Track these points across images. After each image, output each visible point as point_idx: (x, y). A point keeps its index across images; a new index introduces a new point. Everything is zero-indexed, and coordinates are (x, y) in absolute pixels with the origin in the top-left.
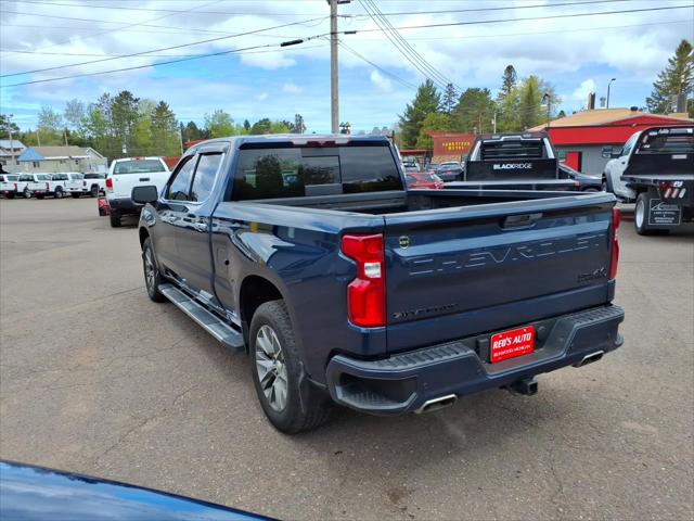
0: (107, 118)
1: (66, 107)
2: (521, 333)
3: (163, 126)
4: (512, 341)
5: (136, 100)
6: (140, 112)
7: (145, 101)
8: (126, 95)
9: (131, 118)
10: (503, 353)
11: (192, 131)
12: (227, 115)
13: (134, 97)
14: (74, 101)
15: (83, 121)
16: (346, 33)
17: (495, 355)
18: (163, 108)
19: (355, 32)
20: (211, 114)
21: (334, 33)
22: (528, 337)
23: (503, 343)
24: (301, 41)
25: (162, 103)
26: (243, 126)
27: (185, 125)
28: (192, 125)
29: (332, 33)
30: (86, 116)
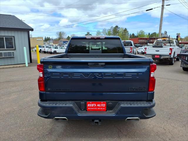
0: (111, 32)
1: (103, 30)
2: (101, 103)
3: (125, 35)
4: (96, 105)
5: (119, 28)
6: (120, 31)
7: (122, 28)
8: (117, 27)
9: (117, 33)
10: (92, 109)
11: (133, 36)
12: (143, 31)
13: (119, 27)
14: (105, 29)
15: (106, 33)
16: (167, 5)
17: (89, 109)
18: (126, 30)
19: (170, 5)
20: (139, 31)
21: (163, 6)
22: (104, 105)
23: (93, 105)
24: (152, 9)
25: (125, 28)
26: (148, 34)
27: (131, 34)
28: (133, 34)
29: (162, 6)
30: (107, 32)
